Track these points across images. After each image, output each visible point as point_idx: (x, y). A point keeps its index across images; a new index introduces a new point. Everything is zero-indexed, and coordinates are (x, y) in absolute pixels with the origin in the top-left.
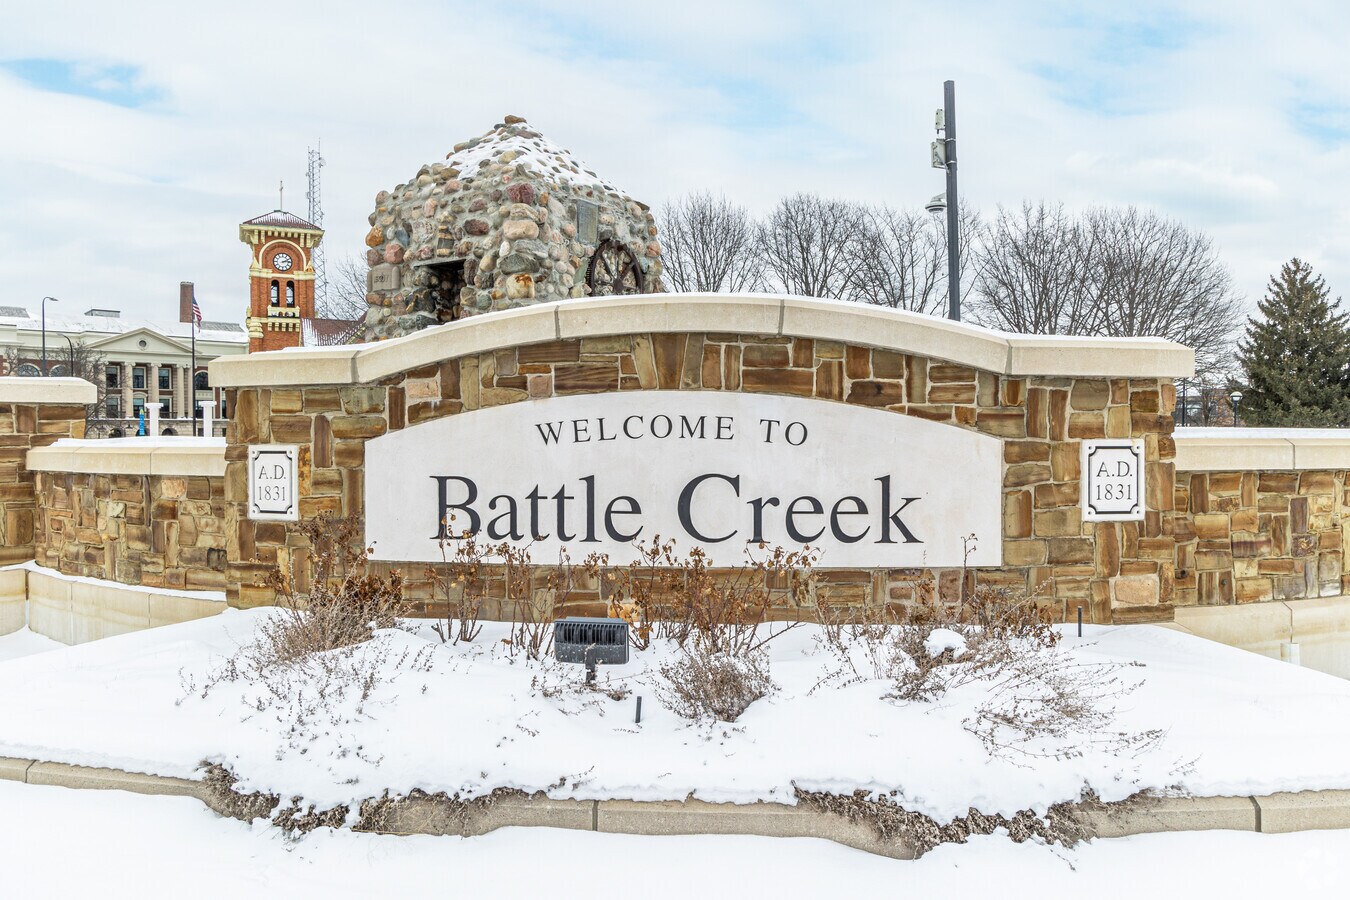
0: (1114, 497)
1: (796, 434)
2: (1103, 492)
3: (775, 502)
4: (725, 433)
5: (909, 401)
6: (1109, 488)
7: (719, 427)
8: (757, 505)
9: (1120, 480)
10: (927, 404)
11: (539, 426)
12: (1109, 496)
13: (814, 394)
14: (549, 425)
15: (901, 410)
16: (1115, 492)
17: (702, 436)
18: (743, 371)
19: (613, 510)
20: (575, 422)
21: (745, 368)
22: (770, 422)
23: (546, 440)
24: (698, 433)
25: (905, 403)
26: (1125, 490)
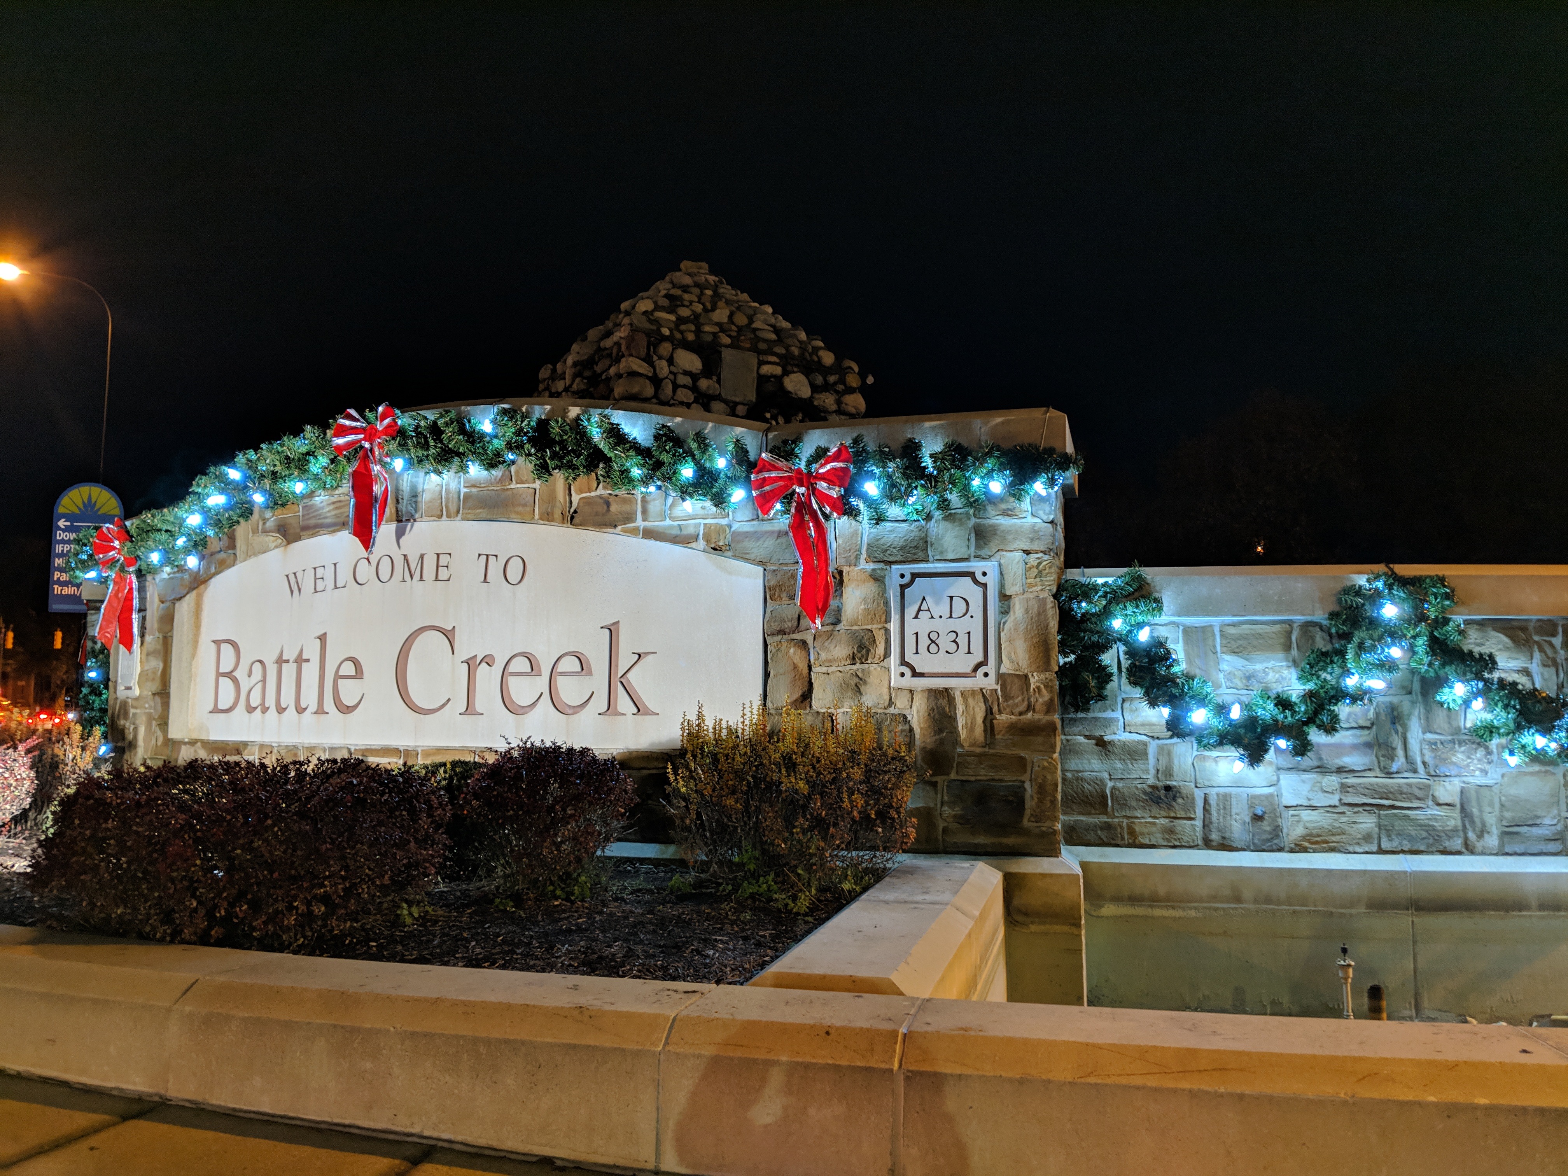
0: (943, 651)
1: (515, 569)
2: (924, 642)
3: (488, 660)
4: (443, 574)
5: (644, 520)
6: (934, 636)
7: (438, 566)
8: (471, 664)
9: (953, 624)
10: (668, 522)
11: (287, 576)
12: (933, 648)
13: (537, 516)
14: (295, 574)
15: (634, 532)
16: (945, 642)
17: (421, 579)
18: (465, 493)
19: (341, 673)
20: (315, 569)
21: (466, 490)
22: (487, 556)
23: (292, 592)
24: (417, 576)
25: (640, 523)
26: (963, 640)
